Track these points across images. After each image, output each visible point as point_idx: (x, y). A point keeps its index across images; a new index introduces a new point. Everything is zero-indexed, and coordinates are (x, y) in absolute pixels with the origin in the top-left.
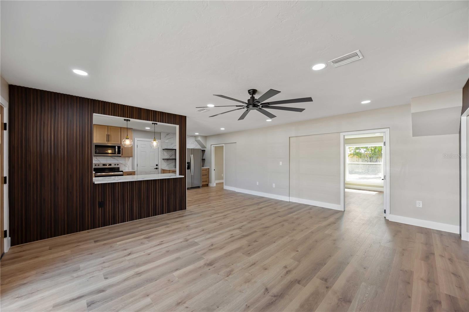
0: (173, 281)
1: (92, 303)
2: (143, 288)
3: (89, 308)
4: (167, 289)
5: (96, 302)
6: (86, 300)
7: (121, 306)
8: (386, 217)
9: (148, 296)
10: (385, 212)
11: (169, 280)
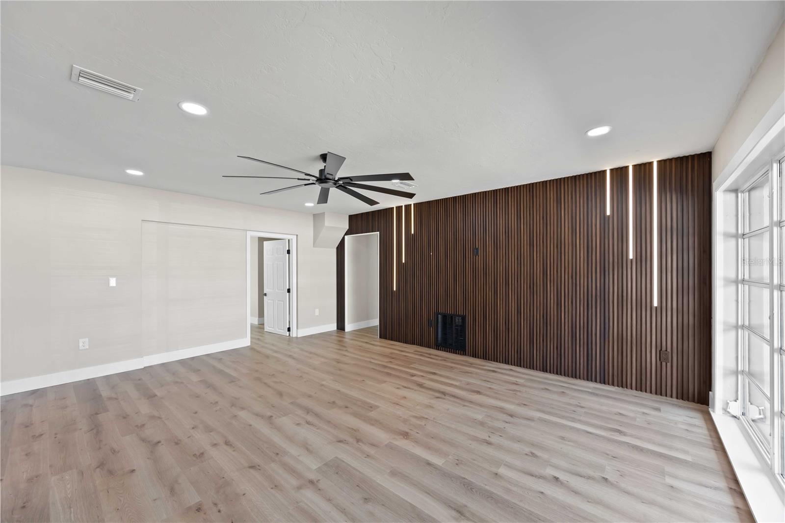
0: (457, 460)
2: (487, 487)
4: (474, 460)
7: (530, 494)
8: (291, 335)
9: (497, 474)
10: (289, 330)
11: (457, 464)
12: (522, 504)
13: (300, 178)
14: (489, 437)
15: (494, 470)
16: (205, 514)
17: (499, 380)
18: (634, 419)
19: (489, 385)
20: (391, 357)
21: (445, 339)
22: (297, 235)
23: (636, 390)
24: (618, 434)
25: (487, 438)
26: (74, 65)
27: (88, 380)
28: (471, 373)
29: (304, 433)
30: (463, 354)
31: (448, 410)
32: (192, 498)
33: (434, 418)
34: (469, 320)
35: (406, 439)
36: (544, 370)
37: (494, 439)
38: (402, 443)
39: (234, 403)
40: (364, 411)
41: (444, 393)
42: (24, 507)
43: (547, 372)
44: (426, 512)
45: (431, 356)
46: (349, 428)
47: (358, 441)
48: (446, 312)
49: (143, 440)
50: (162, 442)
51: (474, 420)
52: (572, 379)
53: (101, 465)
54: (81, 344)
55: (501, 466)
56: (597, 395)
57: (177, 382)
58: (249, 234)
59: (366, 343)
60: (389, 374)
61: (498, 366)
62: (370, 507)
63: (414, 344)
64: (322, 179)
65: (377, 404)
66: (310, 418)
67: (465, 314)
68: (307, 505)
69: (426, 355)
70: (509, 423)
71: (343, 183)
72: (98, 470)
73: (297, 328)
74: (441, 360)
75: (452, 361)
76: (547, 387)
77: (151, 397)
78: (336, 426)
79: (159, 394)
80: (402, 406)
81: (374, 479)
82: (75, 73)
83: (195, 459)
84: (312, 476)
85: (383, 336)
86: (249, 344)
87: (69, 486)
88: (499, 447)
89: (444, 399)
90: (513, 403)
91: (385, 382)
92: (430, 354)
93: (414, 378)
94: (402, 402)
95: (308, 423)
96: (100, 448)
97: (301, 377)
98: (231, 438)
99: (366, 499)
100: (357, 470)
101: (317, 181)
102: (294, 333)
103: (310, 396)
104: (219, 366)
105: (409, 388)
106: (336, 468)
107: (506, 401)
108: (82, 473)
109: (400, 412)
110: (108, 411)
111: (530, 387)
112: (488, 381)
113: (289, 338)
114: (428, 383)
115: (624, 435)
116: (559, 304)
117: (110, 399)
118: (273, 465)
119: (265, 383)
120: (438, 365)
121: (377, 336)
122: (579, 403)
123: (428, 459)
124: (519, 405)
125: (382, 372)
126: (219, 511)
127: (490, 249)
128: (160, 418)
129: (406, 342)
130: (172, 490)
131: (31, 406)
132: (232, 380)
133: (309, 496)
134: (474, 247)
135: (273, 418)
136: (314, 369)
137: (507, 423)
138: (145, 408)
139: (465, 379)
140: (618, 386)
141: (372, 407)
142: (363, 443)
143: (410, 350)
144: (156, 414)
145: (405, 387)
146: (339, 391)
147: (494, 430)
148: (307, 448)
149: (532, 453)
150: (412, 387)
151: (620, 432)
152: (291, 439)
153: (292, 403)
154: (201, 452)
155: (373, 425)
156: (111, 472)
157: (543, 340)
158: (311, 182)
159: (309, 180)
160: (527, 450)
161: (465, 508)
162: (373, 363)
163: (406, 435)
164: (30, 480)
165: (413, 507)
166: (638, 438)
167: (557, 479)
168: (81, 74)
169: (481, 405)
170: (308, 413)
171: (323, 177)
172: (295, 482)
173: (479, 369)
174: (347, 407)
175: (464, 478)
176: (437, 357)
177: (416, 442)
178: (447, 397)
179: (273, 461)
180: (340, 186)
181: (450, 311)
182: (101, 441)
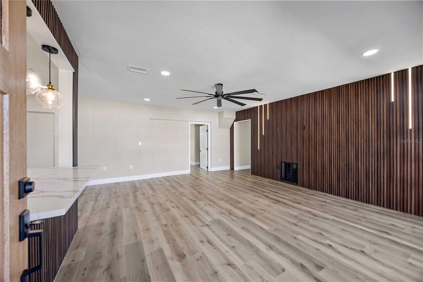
1: (318, 267)
2: (288, 241)
3: (324, 267)
4: (285, 230)
5: (316, 264)
6: (318, 273)
7: (311, 248)
8: (208, 170)
9: (295, 238)
10: (207, 167)
11: (275, 230)
12: (305, 251)
13: (207, 96)
14: (297, 222)
15: (295, 236)
16: (168, 227)
17: (314, 199)
18: (403, 229)
19: (307, 201)
20: (255, 183)
21: (286, 176)
22: (211, 123)
23: (415, 215)
24: (386, 234)
25: (296, 223)
26: (129, 65)
27: (133, 181)
28: (298, 194)
29: (208, 208)
30: (296, 185)
31: (278, 208)
32: (164, 222)
33: (270, 211)
34: (300, 166)
35: (253, 217)
36: (347, 197)
37: (300, 224)
38: (250, 218)
39: (182, 194)
40: (235, 204)
41: (279, 201)
42: (116, 215)
43: (349, 198)
44: (254, 244)
45: (277, 185)
46: (227, 209)
47: (230, 214)
48: (287, 161)
49: (150, 202)
50: (155, 204)
51: (292, 215)
52: (367, 204)
53: (137, 207)
54: (130, 167)
55: (299, 235)
56: (381, 213)
57: (161, 184)
58: (190, 123)
59: (244, 176)
60: (252, 190)
61: (316, 193)
62: (229, 237)
63: (269, 178)
64: (217, 96)
65: (242, 202)
66: (211, 203)
67: (297, 163)
68: (204, 232)
69: (274, 184)
70: (312, 219)
71: (226, 97)
72: (136, 209)
73: (211, 167)
74: (282, 187)
75: (289, 188)
76: (345, 206)
77: (152, 188)
78: (221, 208)
79: (155, 188)
80: (255, 204)
81: (234, 228)
82: (129, 67)
83: (166, 210)
84: (208, 223)
85: (253, 173)
86: (190, 173)
87: (127, 212)
88: (302, 228)
89: (278, 204)
90: (318, 210)
91: (249, 193)
92: (277, 184)
93: (264, 193)
94: (255, 202)
95: (210, 205)
96: (136, 203)
97: (210, 187)
98: (179, 206)
99: (228, 235)
100: (227, 224)
101: (214, 97)
102: (209, 170)
103: (212, 195)
104: (177, 180)
105: (260, 197)
106: (219, 222)
107: (314, 209)
108: (131, 209)
109: (253, 206)
110: (139, 191)
111: (334, 205)
112: (307, 199)
113: (207, 172)
114: (271, 196)
115: (389, 235)
116: (357, 158)
117: (139, 188)
118: (193, 217)
119: (194, 188)
120: (280, 189)
121: (249, 173)
122: (364, 216)
123: (261, 226)
124: (322, 212)
125: (248, 189)
126: (173, 228)
127: (312, 126)
128: (155, 196)
129: (265, 177)
130: (158, 219)
131: (116, 187)
132: (182, 186)
133: (206, 229)
134: (303, 125)
135: (196, 201)
136: (216, 185)
137: (311, 218)
138: (150, 192)
139: (293, 196)
140: (400, 211)
141: (239, 203)
142: (232, 215)
143: (266, 181)
144: (154, 194)
145: (258, 196)
146: (226, 194)
147: (301, 220)
148: (208, 213)
149: (320, 233)
150: (262, 197)
151: (387, 233)
152: (201, 209)
153: (204, 197)
154: (168, 208)
155: (238, 209)
156: (139, 210)
157: (346, 179)
158: (212, 97)
159: (211, 96)
160: (318, 231)
161: (274, 247)
162: (245, 185)
163: (253, 215)
164: (117, 208)
165: (248, 241)
166: (399, 238)
167: (330, 246)
168: (131, 68)
169: (298, 209)
170: (210, 201)
171: (217, 95)
172: (201, 224)
173: (304, 193)
174: (228, 201)
175: (277, 236)
176: (280, 185)
177: (257, 219)
178: (280, 203)
179: (194, 216)
180: (225, 98)
181: (289, 161)
182: (136, 200)
